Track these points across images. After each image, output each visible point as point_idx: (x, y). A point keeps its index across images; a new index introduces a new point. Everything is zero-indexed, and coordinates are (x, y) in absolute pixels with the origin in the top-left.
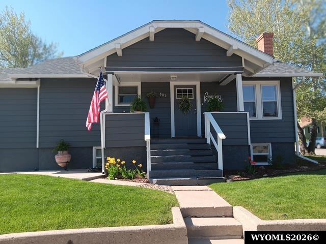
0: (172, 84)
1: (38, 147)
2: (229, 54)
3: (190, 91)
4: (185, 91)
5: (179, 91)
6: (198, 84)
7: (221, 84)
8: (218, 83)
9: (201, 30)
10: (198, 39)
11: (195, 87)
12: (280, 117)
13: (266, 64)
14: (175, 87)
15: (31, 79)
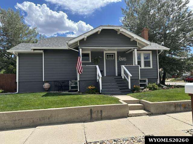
0: (105, 52)
1: (43, 81)
2: (132, 40)
3: (112, 56)
4: (110, 56)
5: (108, 56)
6: (116, 52)
7: (126, 53)
8: (125, 52)
9: (121, 30)
10: (119, 33)
11: (114, 54)
12: (151, 67)
13: (147, 45)
14: (106, 54)
15: (40, 50)
